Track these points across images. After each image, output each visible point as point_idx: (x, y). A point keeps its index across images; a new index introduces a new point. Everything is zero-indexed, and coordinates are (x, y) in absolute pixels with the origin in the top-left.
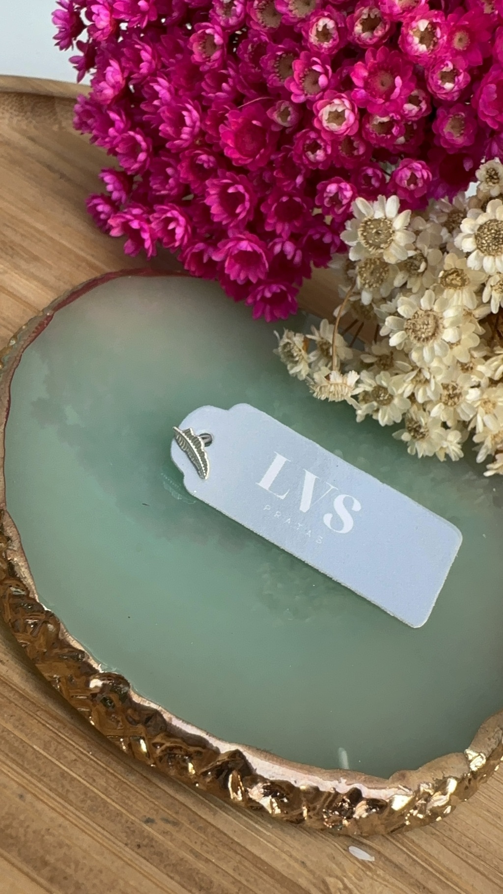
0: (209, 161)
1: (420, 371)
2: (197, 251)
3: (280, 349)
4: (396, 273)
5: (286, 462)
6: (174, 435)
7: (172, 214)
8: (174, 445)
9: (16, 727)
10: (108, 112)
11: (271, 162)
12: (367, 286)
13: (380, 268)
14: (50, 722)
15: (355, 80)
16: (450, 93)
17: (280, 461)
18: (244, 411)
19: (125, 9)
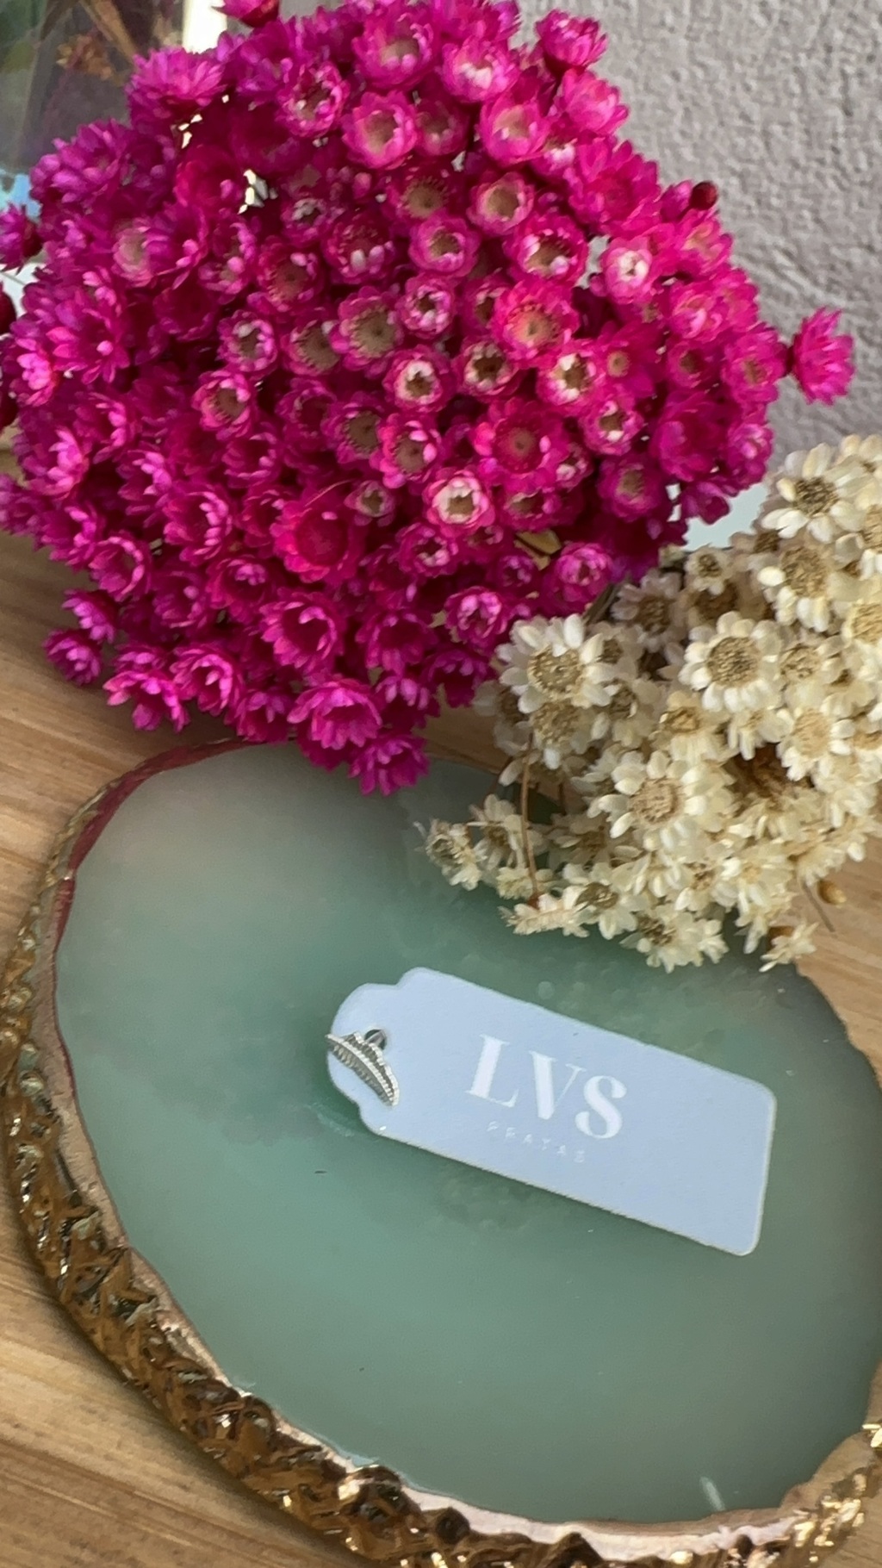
0: (256, 575)
2: (256, 708)
3: (429, 849)
4: (592, 719)
5: (502, 1046)
6: (331, 1045)
7: (209, 661)
8: (331, 1059)
10: (68, 509)
11: (362, 572)
12: (550, 742)
13: (566, 715)
15: (478, 447)
16: (617, 445)
17: (492, 1048)
18: (421, 980)
19: (72, 353)
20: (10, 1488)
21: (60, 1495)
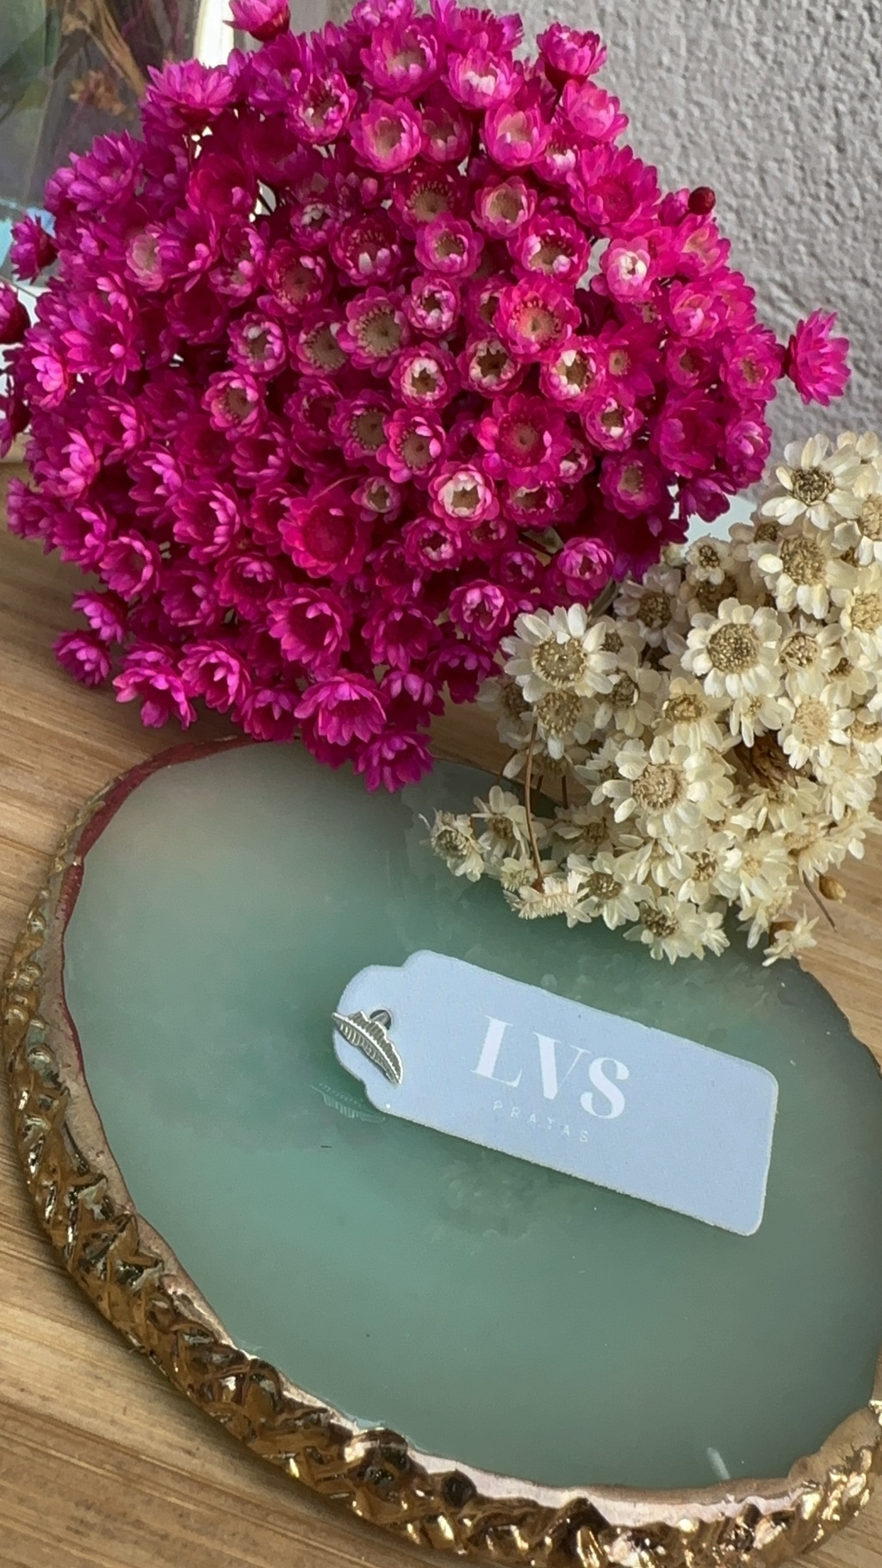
0: (263, 572)
1: (656, 843)
2: (263, 705)
3: (434, 842)
4: (594, 708)
5: (507, 1028)
6: (335, 1024)
7: (217, 657)
8: (337, 1037)
9: (245, 1550)
10: (78, 510)
11: (368, 566)
12: (553, 732)
13: (569, 705)
14: (290, 1527)
15: (483, 442)
16: (620, 440)
17: (497, 1029)
18: (426, 963)
19: (84, 357)
20: (16, 1450)
21: (65, 1457)
